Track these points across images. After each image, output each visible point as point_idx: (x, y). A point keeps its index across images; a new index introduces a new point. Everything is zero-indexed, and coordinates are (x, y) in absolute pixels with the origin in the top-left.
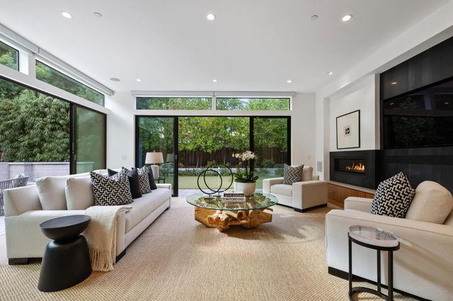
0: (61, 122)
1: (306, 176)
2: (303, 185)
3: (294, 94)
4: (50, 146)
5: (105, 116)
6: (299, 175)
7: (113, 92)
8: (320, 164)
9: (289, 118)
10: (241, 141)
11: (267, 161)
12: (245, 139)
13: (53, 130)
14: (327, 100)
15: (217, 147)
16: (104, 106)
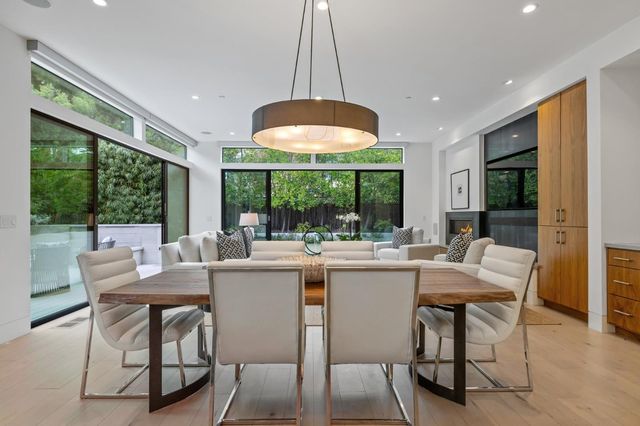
0: (127, 175)
1: (416, 238)
2: (409, 249)
3: (408, 144)
4: (114, 204)
5: (187, 170)
6: (409, 237)
7: (196, 143)
8: (435, 225)
9: (401, 172)
10: (345, 195)
12: (351, 191)
13: (116, 185)
14: (443, 153)
15: (312, 203)
16: (186, 158)
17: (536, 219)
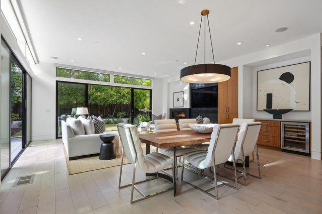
3: (153, 78)
5: (31, 79)
9: (151, 90)
11: (120, 113)
14: (169, 84)
17: (217, 111)
